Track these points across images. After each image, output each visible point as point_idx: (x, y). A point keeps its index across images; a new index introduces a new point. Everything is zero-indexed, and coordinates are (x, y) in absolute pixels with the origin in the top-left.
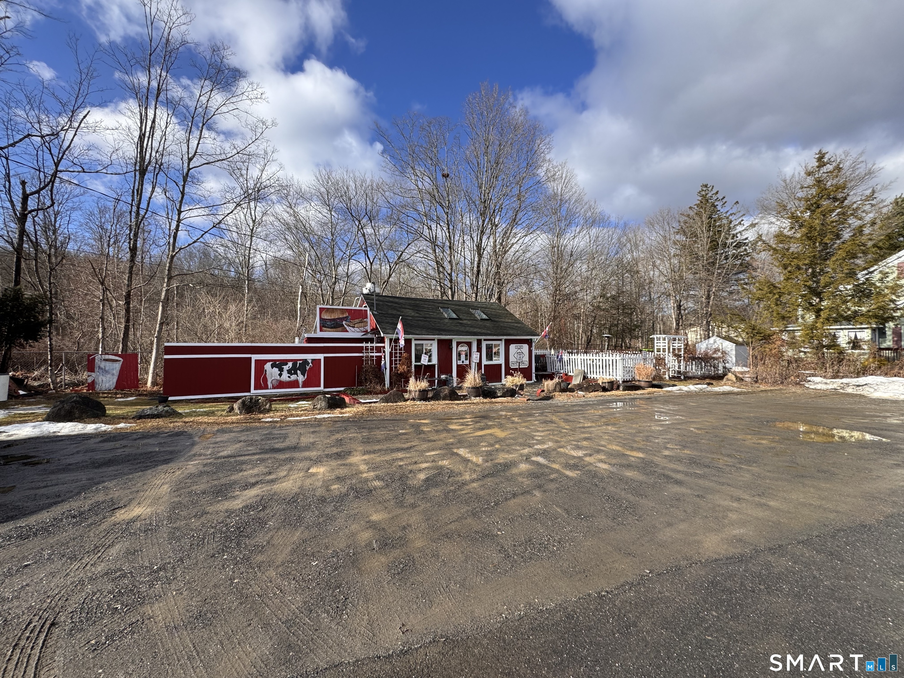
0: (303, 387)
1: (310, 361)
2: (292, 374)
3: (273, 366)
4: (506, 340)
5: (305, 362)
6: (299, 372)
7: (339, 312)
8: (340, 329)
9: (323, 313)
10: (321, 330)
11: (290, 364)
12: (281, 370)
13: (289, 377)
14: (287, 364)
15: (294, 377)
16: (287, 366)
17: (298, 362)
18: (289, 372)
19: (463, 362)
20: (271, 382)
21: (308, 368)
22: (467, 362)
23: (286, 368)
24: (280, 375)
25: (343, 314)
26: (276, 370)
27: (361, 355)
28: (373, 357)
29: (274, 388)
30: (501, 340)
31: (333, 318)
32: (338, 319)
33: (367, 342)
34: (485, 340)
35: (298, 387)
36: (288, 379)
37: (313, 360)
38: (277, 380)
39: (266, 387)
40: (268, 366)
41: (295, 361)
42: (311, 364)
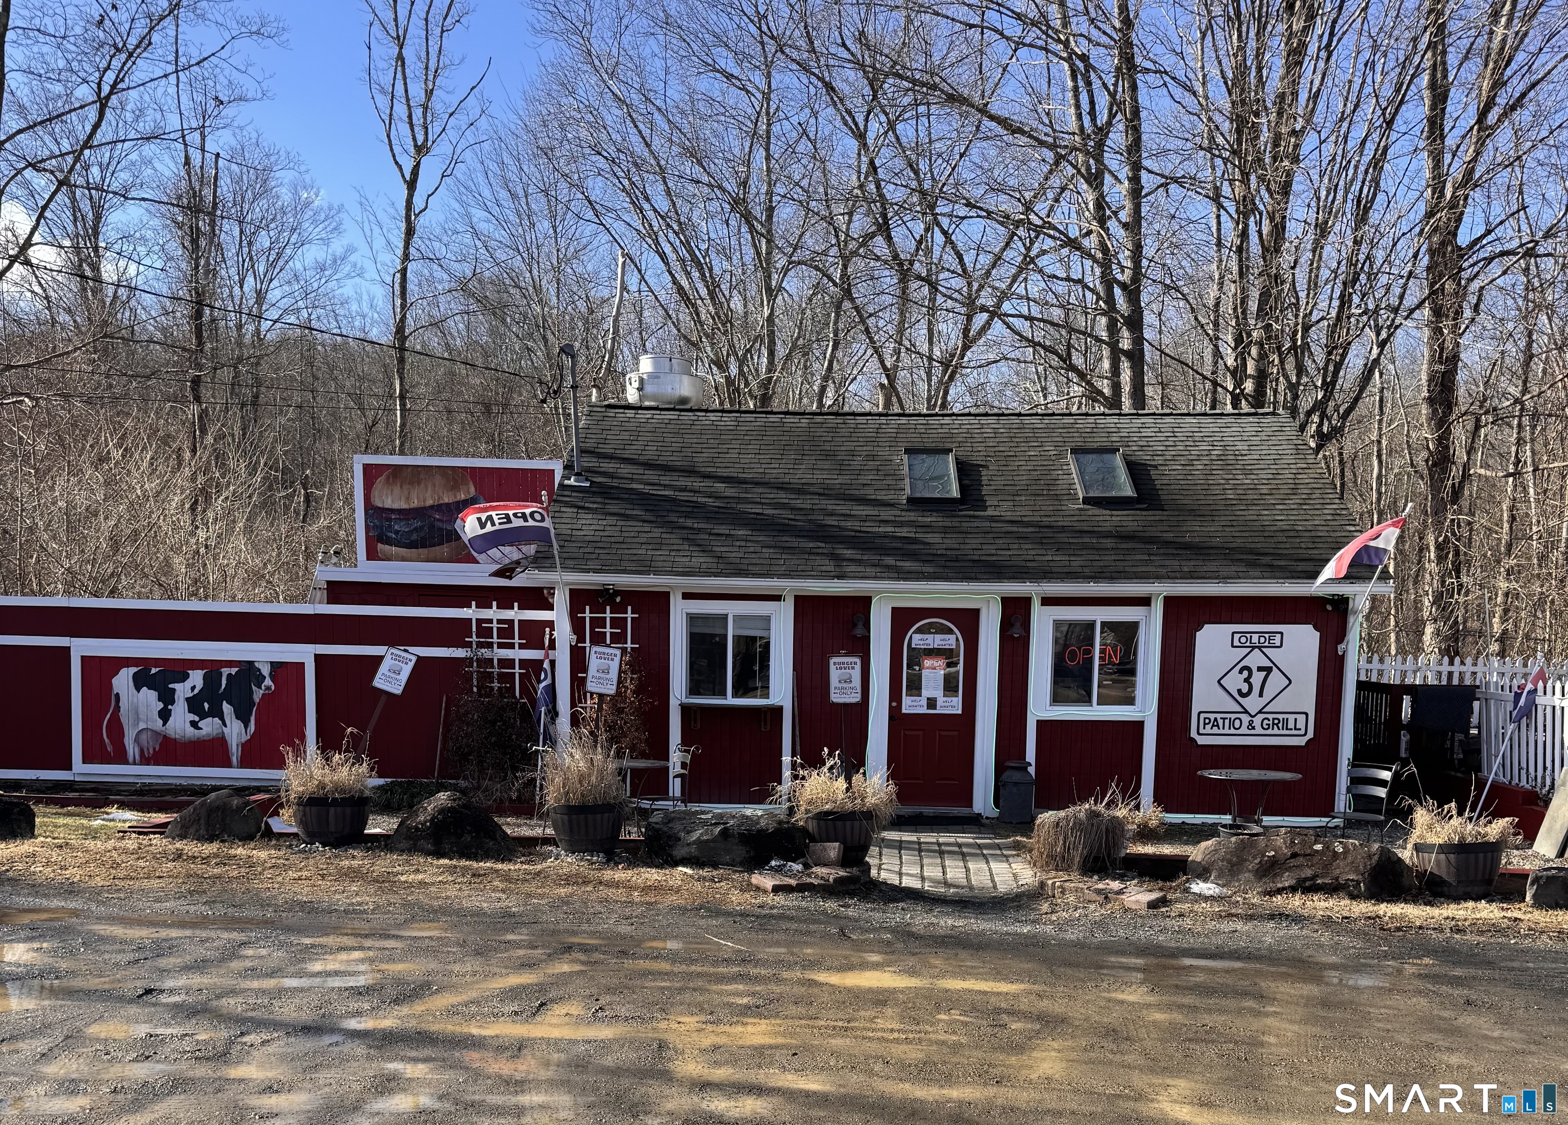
0: (245, 763)
1: (266, 671)
2: (203, 716)
3: (140, 682)
5: (248, 670)
6: (227, 708)
7: (438, 480)
9: (380, 482)
10: (372, 555)
11: (196, 678)
12: (167, 698)
13: (194, 724)
14: (184, 678)
15: (209, 726)
16: (188, 684)
17: (225, 671)
18: (194, 704)
19: (932, 703)
20: (137, 740)
21: (258, 694)
22: (953, 706)
23: (182, 690)
24: (165, 715)
25: (455, 487)
26: (149, 698)
27: (460, 653)
28: (509, 663)
29: (145, 760)
31: (415, 503)
32: (438, 508)
34: (1047, 601)
35: (228, 765)
36: (190, 731)
37: (277, 667)
38: (156, 733)
39: (120, 757)
40: (123, 681)
41: (212, 668)
42: (268, 682)
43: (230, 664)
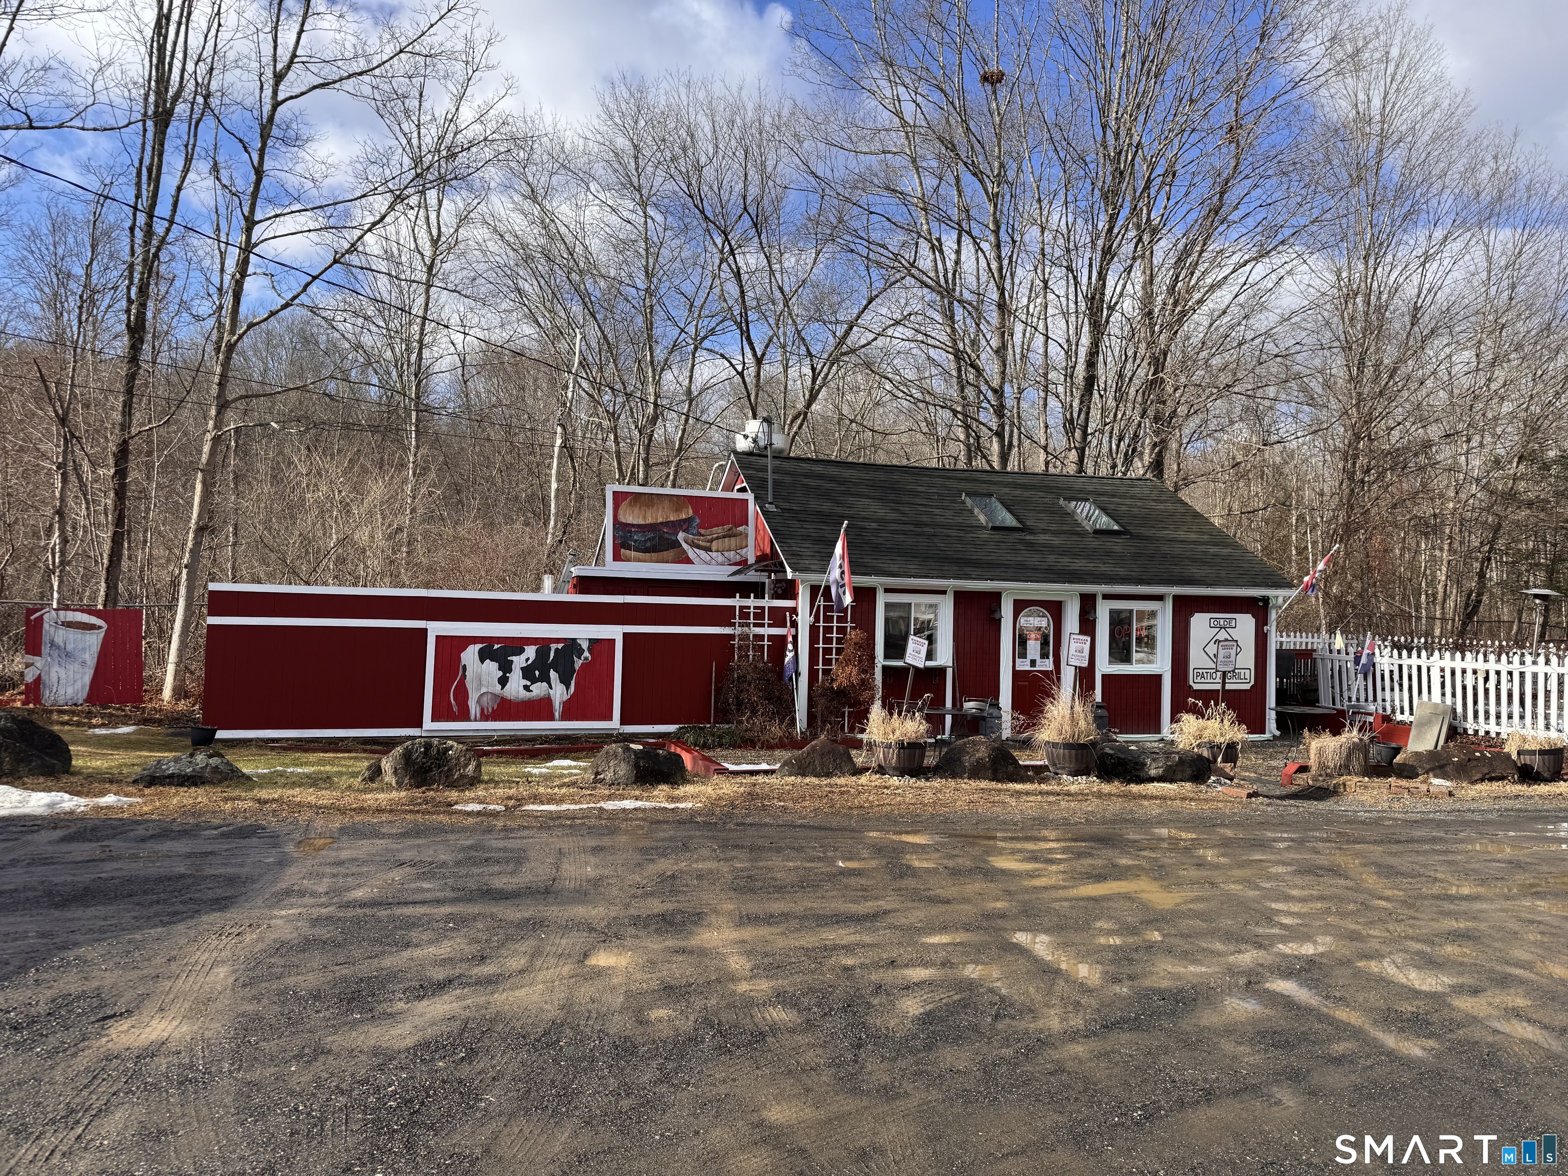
0: (565, 717)
1: (585, 645)
2: (534, 681)
3: (483, 656)
4: (1177, 599)
5: (572, 645)
6: (553, 674)
7: (666, 503)
8: (670, 554)
9: (623, 506)
10: (617, 557)
11: (530, 652)
12: (506, 667)
13: (526, 688)
14: (521, 651)
15: (538, 689)
16: (523, 657)
17: (554, 646)
18: (527, 673)
19: (1033, 663)
20: (478, 701)
21: (578, 663)
22: (1048, 665)
23: (519, 662)
24: (503, 681)
25: (678, 510)
26: (492, 668)
27: (727, 631)
28: (760, 637)
29: (485, 717)
30: (1160, 598)
31: (649, 521)
32: (666, 524)
33: (745, 596)
34: (1106, 597)
35: (551, 718)
36: (523, 694)
37: (593, 642)
38: (495, 695)
39: (464, 716)
40: (470, 655)
41: (543, 644)
42: (586, 654)
43: (558, 641)
